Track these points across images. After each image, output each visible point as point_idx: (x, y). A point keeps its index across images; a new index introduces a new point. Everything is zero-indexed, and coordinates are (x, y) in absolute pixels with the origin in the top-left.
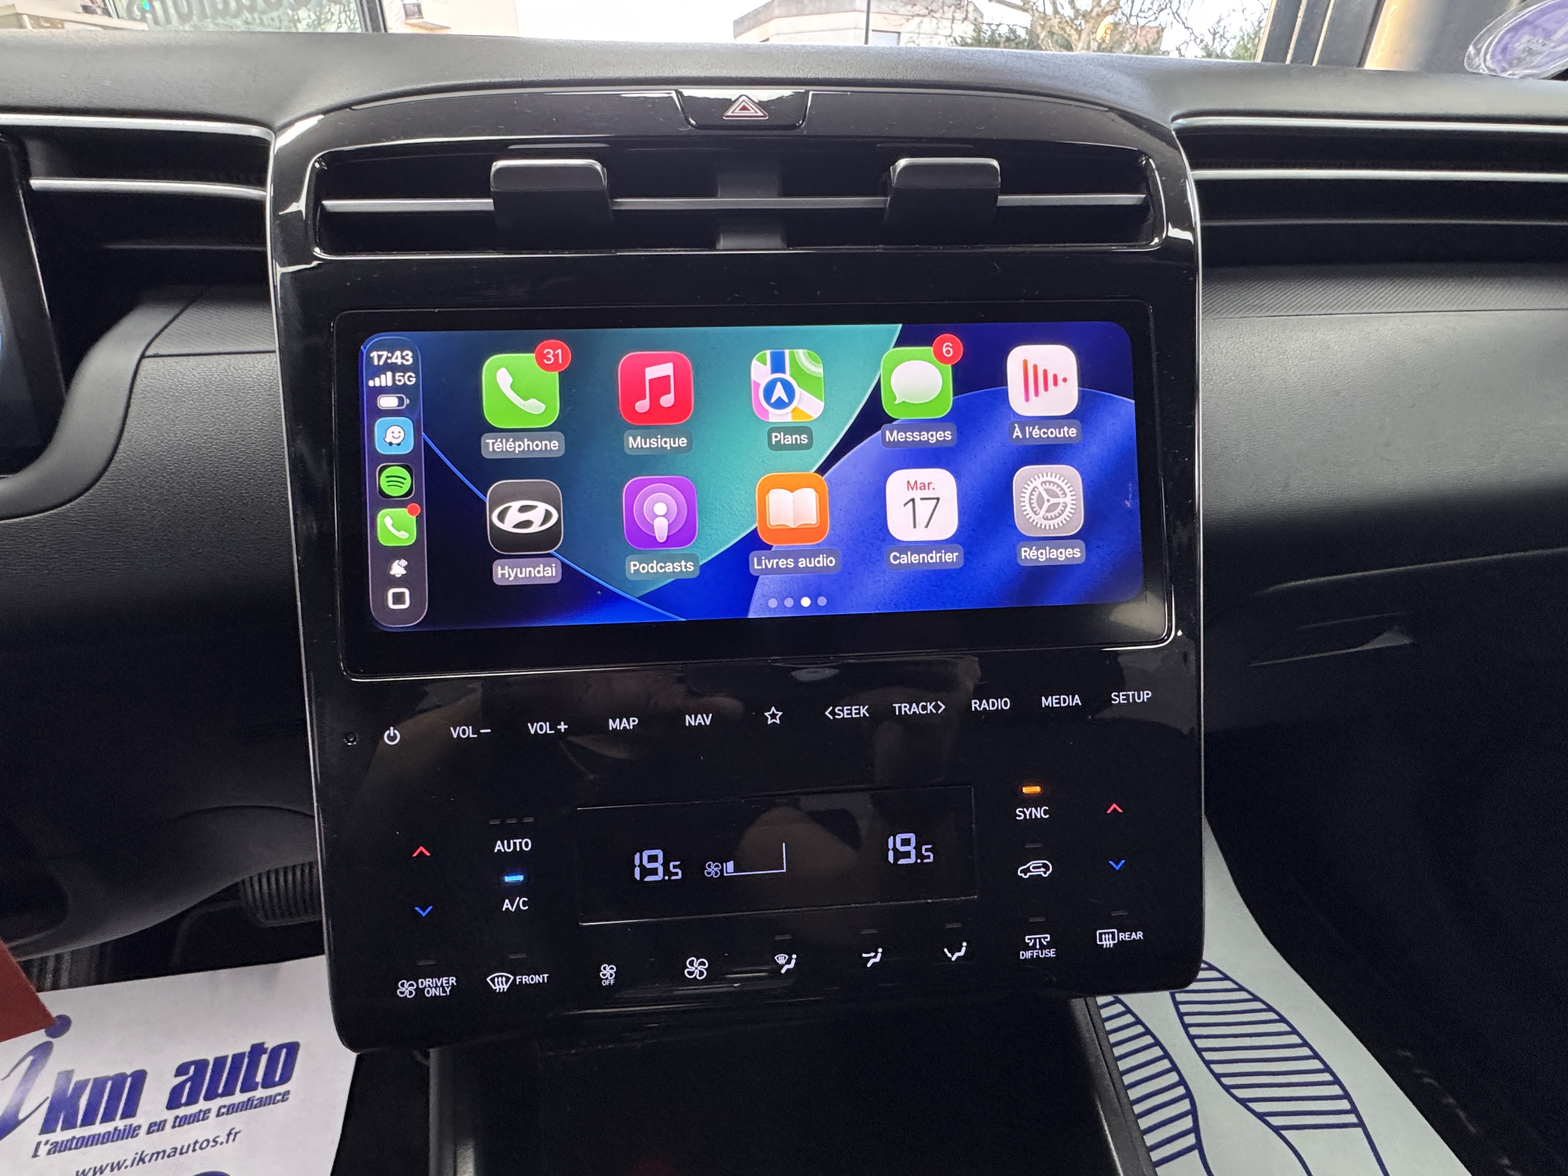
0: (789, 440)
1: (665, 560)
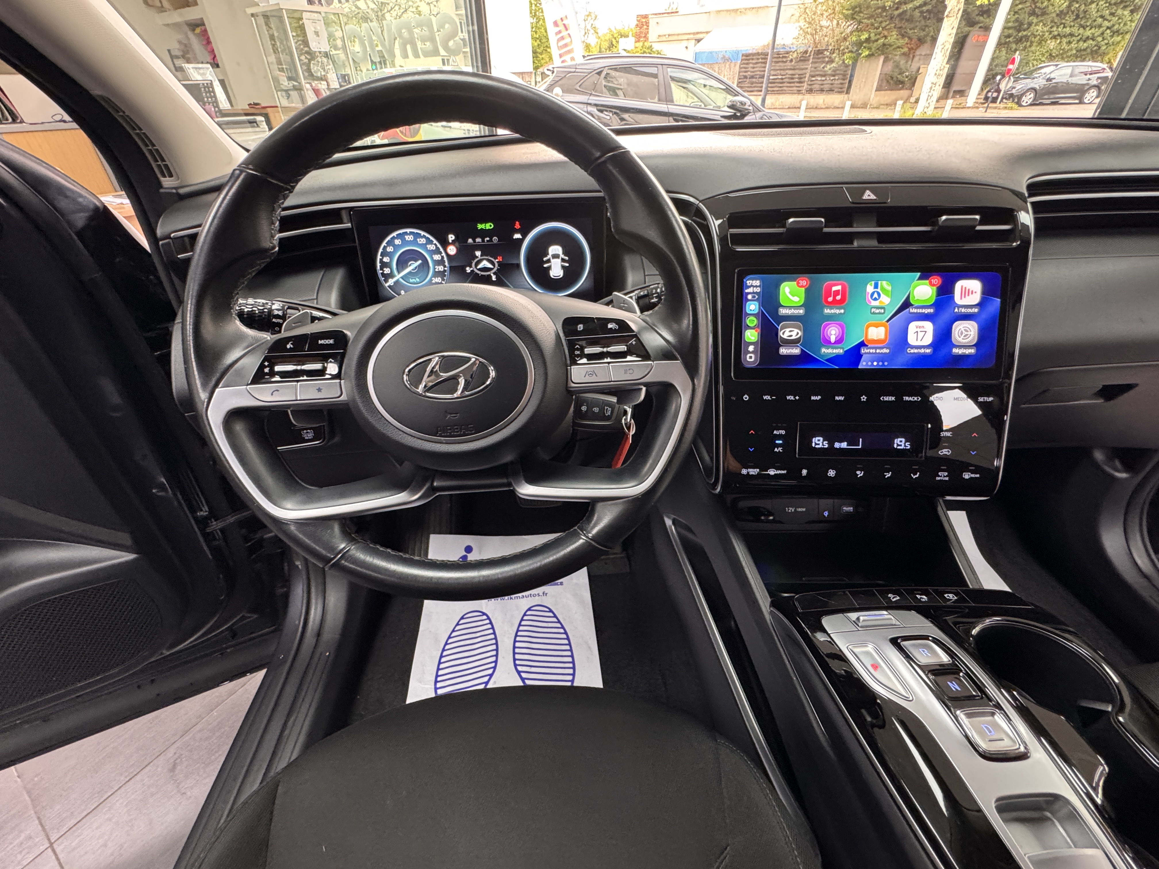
0: (877, 311)
1: (833, 348)
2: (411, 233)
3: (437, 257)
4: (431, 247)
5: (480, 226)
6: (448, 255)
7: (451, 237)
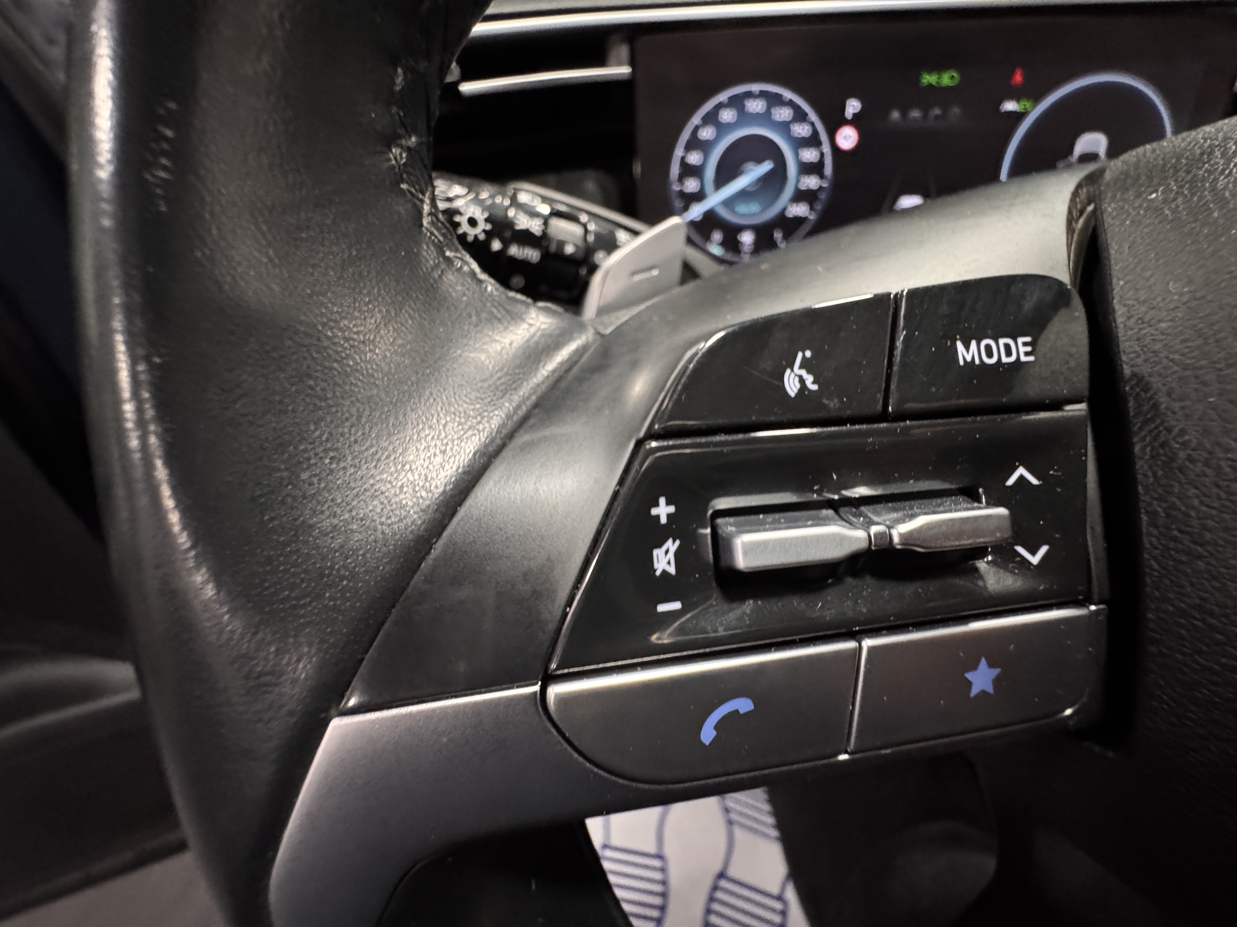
2: (763, 94)
3: (809, 155)
4: (801, 130)
5: (929, 79)
6: (835, 149)
7: (853, 106)
